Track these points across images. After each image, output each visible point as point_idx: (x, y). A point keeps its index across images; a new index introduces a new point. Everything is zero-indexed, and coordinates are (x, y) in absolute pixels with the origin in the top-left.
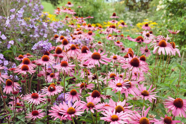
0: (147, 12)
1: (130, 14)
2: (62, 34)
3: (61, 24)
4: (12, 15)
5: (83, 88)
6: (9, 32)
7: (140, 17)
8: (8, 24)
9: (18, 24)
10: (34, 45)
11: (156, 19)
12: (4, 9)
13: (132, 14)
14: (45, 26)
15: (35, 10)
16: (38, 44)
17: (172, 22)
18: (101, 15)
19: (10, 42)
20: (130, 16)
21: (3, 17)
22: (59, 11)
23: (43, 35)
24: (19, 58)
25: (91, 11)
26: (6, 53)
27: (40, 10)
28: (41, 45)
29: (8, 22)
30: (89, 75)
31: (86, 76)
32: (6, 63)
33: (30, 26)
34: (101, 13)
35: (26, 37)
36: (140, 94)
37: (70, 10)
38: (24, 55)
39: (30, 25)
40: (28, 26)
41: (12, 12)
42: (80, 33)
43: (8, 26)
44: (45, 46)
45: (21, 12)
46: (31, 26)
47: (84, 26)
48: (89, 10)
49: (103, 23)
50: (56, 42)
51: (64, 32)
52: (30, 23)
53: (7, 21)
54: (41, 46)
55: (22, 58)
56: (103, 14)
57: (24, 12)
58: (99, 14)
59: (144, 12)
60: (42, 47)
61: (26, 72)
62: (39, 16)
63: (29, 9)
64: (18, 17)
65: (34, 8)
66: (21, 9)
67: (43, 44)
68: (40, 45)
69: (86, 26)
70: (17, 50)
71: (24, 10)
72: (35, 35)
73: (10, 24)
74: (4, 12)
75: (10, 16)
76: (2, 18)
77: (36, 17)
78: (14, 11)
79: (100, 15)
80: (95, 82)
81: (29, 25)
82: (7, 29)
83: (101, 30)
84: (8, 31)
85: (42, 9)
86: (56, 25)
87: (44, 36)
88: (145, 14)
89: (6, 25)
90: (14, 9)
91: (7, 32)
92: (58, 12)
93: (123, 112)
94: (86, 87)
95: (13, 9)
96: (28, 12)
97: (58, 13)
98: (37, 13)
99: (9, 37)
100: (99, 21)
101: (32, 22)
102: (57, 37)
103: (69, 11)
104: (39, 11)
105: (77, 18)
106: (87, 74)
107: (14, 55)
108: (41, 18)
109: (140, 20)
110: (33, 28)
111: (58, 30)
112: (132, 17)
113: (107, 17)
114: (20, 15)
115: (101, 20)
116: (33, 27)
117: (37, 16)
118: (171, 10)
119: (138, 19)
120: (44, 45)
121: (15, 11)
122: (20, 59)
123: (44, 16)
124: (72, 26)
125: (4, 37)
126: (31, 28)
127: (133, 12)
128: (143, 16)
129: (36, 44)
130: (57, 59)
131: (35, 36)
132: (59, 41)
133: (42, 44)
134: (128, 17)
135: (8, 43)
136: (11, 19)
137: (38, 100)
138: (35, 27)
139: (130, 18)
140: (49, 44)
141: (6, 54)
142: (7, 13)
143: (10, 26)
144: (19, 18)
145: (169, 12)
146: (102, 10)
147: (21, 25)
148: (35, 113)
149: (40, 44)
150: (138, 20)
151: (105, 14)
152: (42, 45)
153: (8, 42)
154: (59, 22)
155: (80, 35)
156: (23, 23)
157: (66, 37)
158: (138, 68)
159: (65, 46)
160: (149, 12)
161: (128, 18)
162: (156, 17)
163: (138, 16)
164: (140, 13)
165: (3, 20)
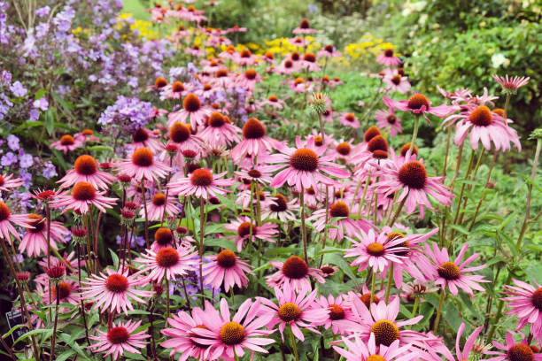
0: (364, 17)
1: (326, 22)
2: (178, 78)
3: (168, 46)
4: (41, 24)
5: (246, 237)
6: (33, 71)
7: (350, 29)
8: (30, 50)
9: (57, 50)
10: (106, 112)
11: (388, 35)
12: (21, 7)
13: (330, 22)
14: (131, 57)
15: (100, 11)
16: (115, 107)
17: (441, 44)
18: (260, 24)
19: (37, 104)
20: (325, 25)
21: (17, 29)
22: (163, 12)
23: (128, 81)
24: (63, 144)
25: (234, 13)
26: (26, 129)
27: (114, 9)
28: (126, 111)
29: (29, 44)
30: (262, 198)
31: (254, 201)
32: (25, 161)
33: (91, 56)
34: (258, 19)
35: (79, 84)
36: (437, 274)
37: (191, 10)
38: (76, 135)
39: (92, 51)
40: (86, 55)
41: (41, 16)
42: (222, 74)
43: (30, 54)
44: (135, 114)
45: (66, 16)
46: (93, 56)
47: (231, 54)
48: (230, 11)
49: (263, 42)
50: (162, 98)
51: (182, 72)
52: (90, 48)
53: (26, 41)
54: (124, 115)
55: (72, 143)
56: (263, 20)
57: (73, 16)
58: (253, 21)
59: (359, 18)
60: (128, 117)
61: (89, 204)
62: (111, 25)
63: (85, 8)
64: (57, 31)
65: (99, 5)
66: (67, 8)
67: (131, 109)
68: (121, 111)
69: (234, 54)
70: (55, 120)
71: (74, 12)
72: (102, 76)
73: (36, 49)
74: (19, 14)
75: (37, 28)
76: (14, 32)
77: (104, 28)
78: (47, 12)
79: (257, 22)
80: (278, 218)
81: (89, 53)
82: (27, 61)
83: (271, 64)
84: (31, 67)
85: (119, 9)
86: (156, 48)
87: (130, 83)
88: (361, 21)
89: (25, 52)
90: (47, 8)
91: (30, 71)
92: (160, 15)
93: (397, 341)
94: (255, 232)
95: (43, 6)
96: (83, 14)
97: (160, 19)
98: (106, 19)
99: (34, 83)
100: (255, 37)
101: (95, 44)
102: (162, 84)
103: (191, 13)
104: (110, 11)
105: (210, 32)
106: (258, 197)
107: (47, 133)
108: (117, 31)
109: (350, 36)
110: (100, 61)
111: (167, 64)
112: (331, 30)
113: (273, 28)
114: (63, 25)
115: (259, 35)
116: (100, 59)
117: (107, 26)
118: (438, 14)
119: (345, 33)
120: (134, 112)
121: (50, 12)
122: (64, 148)
123: (124, 24)
124: (194, 52)
125: (19, 89)
126: (95, 60)
127: (331, 16)
128: (357, 27)
129: (109, 108)
130: (175, 158)
131: (103, 81)
132: (170, 96)
133: (126, 108)
134: (321, 29)
135: (31, 107)
136: (39, 35)
137: (126, 297)
138: (104, 58)
139: (326, 31)
140: (144, 106)
141: (26, 132)
142: (27, 17)
143: (37, 55)
144: (62, 33)
145: (433, 19)
146: (260, 10)
147: (67, 53)
148: (119, 337)
149: (122, 107)
150: (345, 36)
151: (267, 21)
152: (127, 113)
153: (31, 103)
154: (163, 42)
155: (222, 79)
156: (71, 45)
157: (189, 84)
158: (423, 193)
159: (192, 113)
160: (369, 18)
161: (321, 31)
162: (388, 29)
163: (343, 26)
164: (348, 19)
165: (17, 37)
